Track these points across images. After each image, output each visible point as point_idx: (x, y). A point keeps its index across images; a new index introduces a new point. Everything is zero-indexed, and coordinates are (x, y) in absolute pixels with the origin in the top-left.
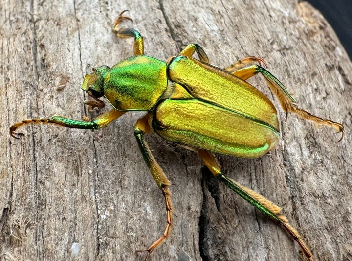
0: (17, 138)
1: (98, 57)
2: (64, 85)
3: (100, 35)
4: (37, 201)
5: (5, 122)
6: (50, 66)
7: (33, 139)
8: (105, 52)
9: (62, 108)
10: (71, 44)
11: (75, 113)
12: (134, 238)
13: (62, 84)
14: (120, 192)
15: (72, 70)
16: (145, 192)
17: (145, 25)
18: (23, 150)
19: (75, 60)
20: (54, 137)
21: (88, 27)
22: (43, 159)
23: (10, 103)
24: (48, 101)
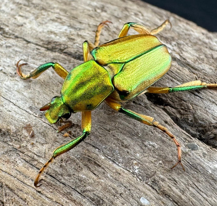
0: (40, 186)
1: (31, 98)
2: (32, 132)
3: (16, 86)
4: (94, 202)
5: (22, 185)
6: (10, 130)
7: (51, 176)
8: (31, 93)
9: (46, 144)
10: (6, 107)
11: (57, 139)
12: (163, 164)
13: (30, 132)
14: (129, 151)
15: (25, 119)
16: (139, 137)
17: (33, 58)
18: (51, 187)
19: (20, 113)
20: (61, 162)
21: (4, 89)
22: (70, 179)
23: (11, 172)
24: (33, 149)
